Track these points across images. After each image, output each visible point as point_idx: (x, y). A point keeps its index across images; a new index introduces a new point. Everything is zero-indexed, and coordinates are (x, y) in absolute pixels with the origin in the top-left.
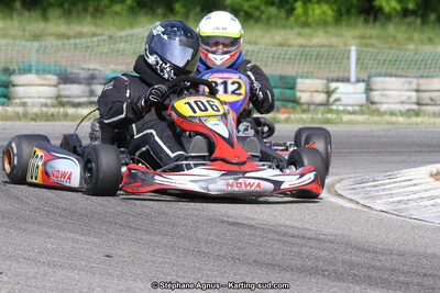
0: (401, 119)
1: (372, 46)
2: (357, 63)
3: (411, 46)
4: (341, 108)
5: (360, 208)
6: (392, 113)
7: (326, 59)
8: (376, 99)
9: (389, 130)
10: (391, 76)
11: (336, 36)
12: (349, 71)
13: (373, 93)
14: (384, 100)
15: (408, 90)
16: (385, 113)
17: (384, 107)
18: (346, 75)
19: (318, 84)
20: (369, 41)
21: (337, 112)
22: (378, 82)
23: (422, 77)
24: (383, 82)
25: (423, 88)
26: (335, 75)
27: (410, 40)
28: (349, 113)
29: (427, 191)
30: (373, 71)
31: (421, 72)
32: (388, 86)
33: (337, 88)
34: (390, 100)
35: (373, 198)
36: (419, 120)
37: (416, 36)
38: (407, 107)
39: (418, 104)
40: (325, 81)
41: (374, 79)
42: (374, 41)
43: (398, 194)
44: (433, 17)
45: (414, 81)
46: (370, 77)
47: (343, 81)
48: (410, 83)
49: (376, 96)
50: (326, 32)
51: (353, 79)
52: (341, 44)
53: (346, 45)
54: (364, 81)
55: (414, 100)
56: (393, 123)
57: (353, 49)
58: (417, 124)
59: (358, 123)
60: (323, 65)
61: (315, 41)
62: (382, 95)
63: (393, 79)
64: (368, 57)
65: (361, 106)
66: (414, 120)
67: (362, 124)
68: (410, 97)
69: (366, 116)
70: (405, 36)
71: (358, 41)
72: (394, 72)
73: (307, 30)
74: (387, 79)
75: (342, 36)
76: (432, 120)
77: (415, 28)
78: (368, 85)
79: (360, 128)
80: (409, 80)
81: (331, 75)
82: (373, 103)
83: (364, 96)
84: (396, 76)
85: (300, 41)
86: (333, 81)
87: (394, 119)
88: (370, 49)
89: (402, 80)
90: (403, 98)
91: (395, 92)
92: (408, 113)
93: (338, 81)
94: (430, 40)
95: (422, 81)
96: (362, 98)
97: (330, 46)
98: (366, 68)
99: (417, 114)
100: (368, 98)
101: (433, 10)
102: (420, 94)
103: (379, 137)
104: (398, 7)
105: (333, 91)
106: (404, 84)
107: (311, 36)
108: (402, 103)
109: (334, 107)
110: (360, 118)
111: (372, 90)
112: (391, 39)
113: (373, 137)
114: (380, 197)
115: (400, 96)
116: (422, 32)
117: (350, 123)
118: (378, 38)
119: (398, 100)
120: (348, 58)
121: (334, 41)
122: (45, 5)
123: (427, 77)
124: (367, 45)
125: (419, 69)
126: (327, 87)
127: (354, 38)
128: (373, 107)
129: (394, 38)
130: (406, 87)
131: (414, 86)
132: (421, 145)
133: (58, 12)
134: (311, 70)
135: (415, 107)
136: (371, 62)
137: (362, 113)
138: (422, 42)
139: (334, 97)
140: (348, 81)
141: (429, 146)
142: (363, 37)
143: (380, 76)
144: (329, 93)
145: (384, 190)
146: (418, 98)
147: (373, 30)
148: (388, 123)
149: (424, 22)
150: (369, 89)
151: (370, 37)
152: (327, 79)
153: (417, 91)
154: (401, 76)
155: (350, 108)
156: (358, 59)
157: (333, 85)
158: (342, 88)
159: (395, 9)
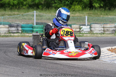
0: (99, 35)
1: (91, 16)
2: (87, 21)
3: (102, 16)
4: (83, 32)
6: (97, 34)
7: (79, 20)
8: (93, 30)
9: (96, 38)
11: (82, 14)
12: (85, 23)
13: (92, 28)
14: (95, 30)
15: (101, 28)
16: (95, 33)
17: (95, 32)
18: (85, 24)
19: (77, 26)
20: (90, 15)
21: (83, 33)
22: (93, 25)
23: (105, 24)
24: (94, 25)
25: (105, 27)
26: (82, 24)
27: (101, 14)
28: (86, 34)
30: (92, 23)
31: (104, 23)
32: (96, 27)
33: (82, 27)
34: (96, 30)
36: (104, 35)
37: (103, 13)
38: (101, 32)
39: (104, 31)
40: (79, 26)
41: (92, 25)
42: (92, 15)
44: (107, 8)
45: (103, 25)
46: (91, 24)
47: (84, 25)
48: (102, 26)
49: (93, 29)
50: (79, 13)
51: (86, 25)
52: (83, 16)
53: (84, 16)
54: (89, 25)
55: (103, 30)
57: (86, 17)
58: (104, 36)
60: (78, 21)
61: (76, 15)
62: (94, 29)
63: (97, 25)
64: (90, 19)
65: (89, 32)
66: (103, 35)
67: (89, 37)
68: (101, 29)
69: (90, 35)
71: (87, 15)
72: (97, 23)
73: (74, 12)
75: (83, 13)
76: (107, 35)
77: (102, 11)
78: (91, 26)
79: (89, 38)
80: (101, 25)
81: (81, 24)
82: (92, 31)
83: (89, 29)
84: (98, 24)
86: (81, 25)
87: (97, 35)
88: (91, 17)
89: (99, 25)
90: (100, 30)
91: (97, 28)
92: (101, 33)
93: (82, 25)
94: (107, 14)
95: (105, 25)
96: (89, 30)
97: (80, 16)
98: (90, 22)
99: (104, 34)
100: (90, 30)
101: (107, 6)
102: (104, 28)
103: (93, 40)
104: (99, 6)
105: (81, 28)
106: (100, 26)
107: (75, 13)
108: (100, 31)
109: (82, 32)
110: (89, 35)
111: (91, 28)
112: (96, 14)
113: (92, 40)
115: (99, 29)
116: (104, 12)
117: (86, 36)
118: (93, 14)
119: (99, 30)
120: (85, 19)
121: (81, 15)
122: (5, 7)
123: (106, 24)
124: (90, 16)
125: (104, 22)
126: (80, 27)
127: (86, 14)
128: (92, 32)
129: (97, 14)
131: (103, 27)
132: (105, 42)
133: (8, 8)
134: (75, 23)
135: (103, 32)
136: (91, 20)
137: (89, 34)
138: (104, 15)
139: (82, 29)
140: (85, 25)
141: (107, 42)
142: (89, 14)
143: (94, 24)
144: (80, 29)
146: (104, 29)
147: (92, 12)
148: (96, 36)
149: (105, 10)
150: (91, 27)
151: (91, 14)
152: (80, 25)
153: (103, 28)
154: (99, 24)
155: (86, 32)
156: (88, 20)
157: (81, 26)
158: (84, 27)
159: (98, 6)
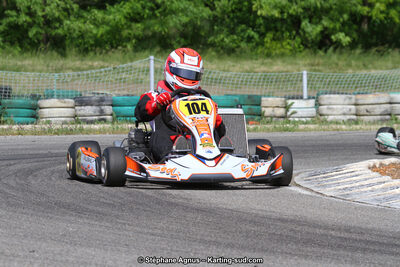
5: (314, 194)
10: (334, 93)
28: (303, 123)
29: (366, 179)
35: (324, 186)
43: (344, 183)
56: (338, 130)
59: (310, 130)
70: (345, 63)
74: (332, 96)
85: (263, 68)
114: (330, 186)
130: (347, 101)
145: (332, 180)
